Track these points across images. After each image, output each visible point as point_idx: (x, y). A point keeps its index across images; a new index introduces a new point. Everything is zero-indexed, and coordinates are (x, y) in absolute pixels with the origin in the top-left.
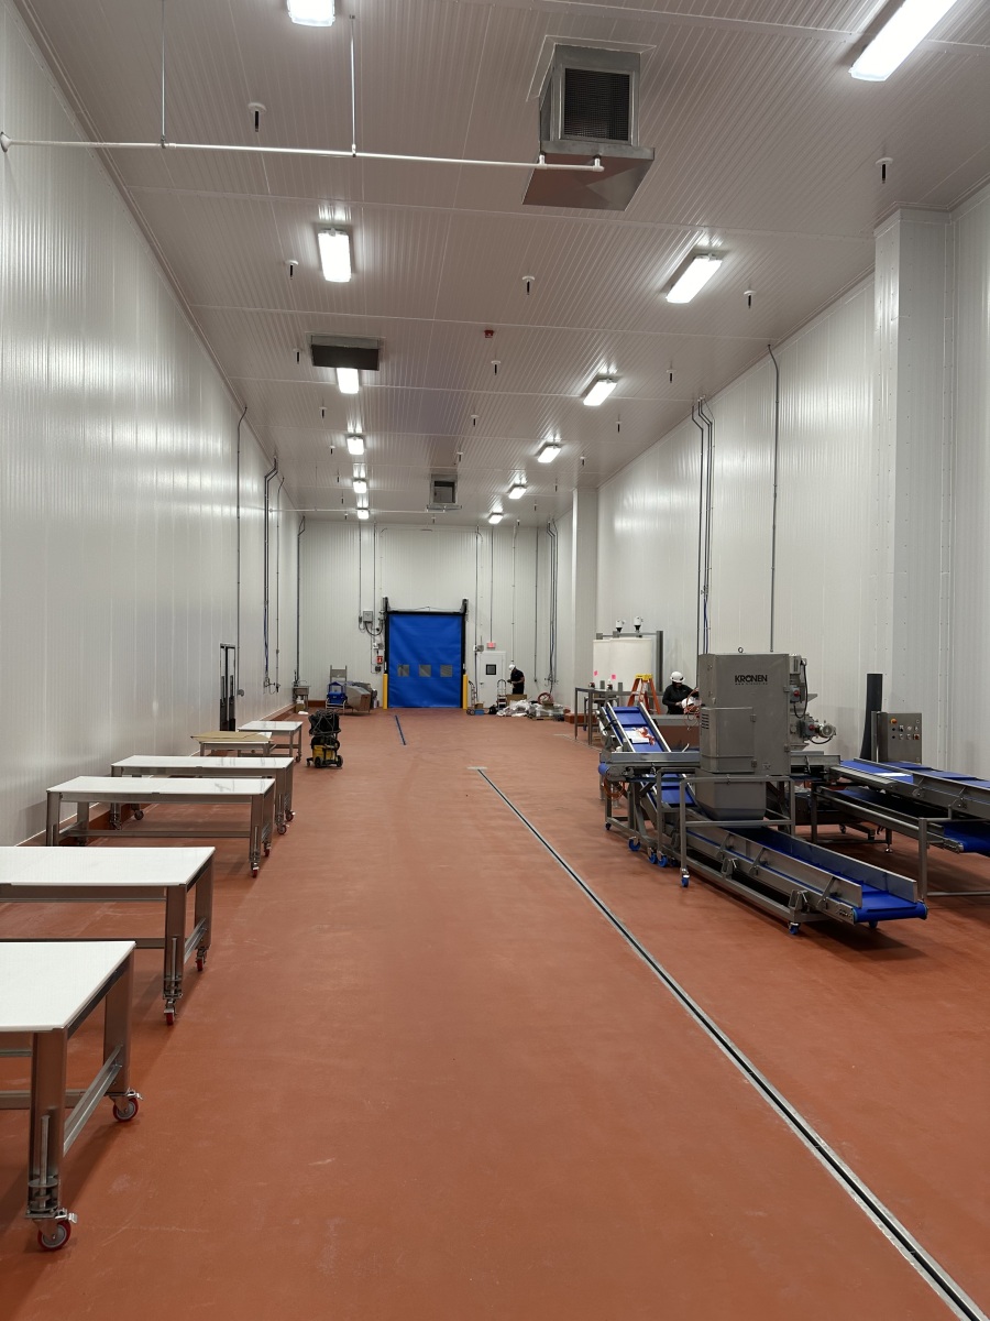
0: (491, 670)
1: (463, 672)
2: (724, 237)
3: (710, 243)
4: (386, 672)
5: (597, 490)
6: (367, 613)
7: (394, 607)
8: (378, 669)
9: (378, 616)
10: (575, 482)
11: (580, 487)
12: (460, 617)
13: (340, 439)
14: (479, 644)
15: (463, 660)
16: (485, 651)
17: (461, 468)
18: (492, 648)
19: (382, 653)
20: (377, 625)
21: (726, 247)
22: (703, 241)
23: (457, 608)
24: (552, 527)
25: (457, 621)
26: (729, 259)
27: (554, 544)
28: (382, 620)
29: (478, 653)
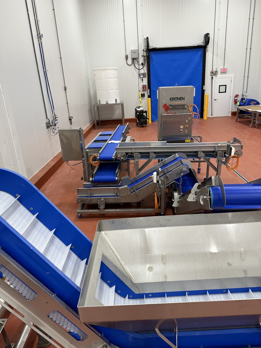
0: (223, 89)
1: (203, 91)
4: (149, 97)
6: (133, 52)
7: (152, 45)
8: (143, 95)
9: (141, 53)
12: (202, 49)
14: (214, 70)
15: (203, 83)
16: (219, 75)
18: (224, 71)
19: (145, 82)
20: (141, 60)
23: (200, 41)
25: (200, 52)
28: (145, 56)
29: (214, 77)
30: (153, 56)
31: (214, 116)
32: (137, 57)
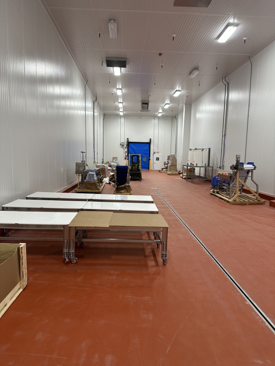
0: (158, 159)
1: (150, 160)
2: (239, 19)
3: (234, 21)
5: (191, 105)
7: (130, 141)
8: (126, 159)
10: (184, 102)
11: (186, 104)
12: (149, 144)
13: (115, 90)
14: (154, 152)
15: (150, 156)
16: (156, 154)
17: (150, 99)
18: (158, 153)
19: (126, 154)
21: (239, 22)
22: (231, 20)
23: (148, 141)
24: (177, 117)
26: (240, 27)
27: (177, 122)
28: (127, 145)
29: (154, 154)
30: (130, 144)
31: (154, 169)
32: (123, 144)
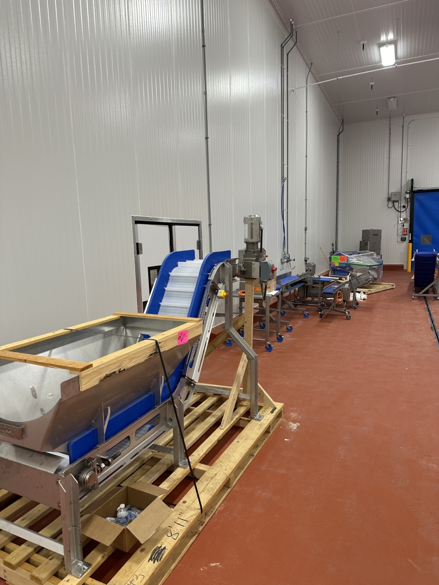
4: (410, 242)
6: (395, 194)
8: (403, 240)
9: (405, 195)
20: (403, 202)
28: (408, 199)
32: (397, 199)
